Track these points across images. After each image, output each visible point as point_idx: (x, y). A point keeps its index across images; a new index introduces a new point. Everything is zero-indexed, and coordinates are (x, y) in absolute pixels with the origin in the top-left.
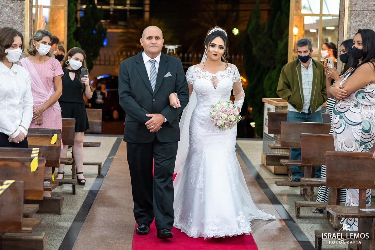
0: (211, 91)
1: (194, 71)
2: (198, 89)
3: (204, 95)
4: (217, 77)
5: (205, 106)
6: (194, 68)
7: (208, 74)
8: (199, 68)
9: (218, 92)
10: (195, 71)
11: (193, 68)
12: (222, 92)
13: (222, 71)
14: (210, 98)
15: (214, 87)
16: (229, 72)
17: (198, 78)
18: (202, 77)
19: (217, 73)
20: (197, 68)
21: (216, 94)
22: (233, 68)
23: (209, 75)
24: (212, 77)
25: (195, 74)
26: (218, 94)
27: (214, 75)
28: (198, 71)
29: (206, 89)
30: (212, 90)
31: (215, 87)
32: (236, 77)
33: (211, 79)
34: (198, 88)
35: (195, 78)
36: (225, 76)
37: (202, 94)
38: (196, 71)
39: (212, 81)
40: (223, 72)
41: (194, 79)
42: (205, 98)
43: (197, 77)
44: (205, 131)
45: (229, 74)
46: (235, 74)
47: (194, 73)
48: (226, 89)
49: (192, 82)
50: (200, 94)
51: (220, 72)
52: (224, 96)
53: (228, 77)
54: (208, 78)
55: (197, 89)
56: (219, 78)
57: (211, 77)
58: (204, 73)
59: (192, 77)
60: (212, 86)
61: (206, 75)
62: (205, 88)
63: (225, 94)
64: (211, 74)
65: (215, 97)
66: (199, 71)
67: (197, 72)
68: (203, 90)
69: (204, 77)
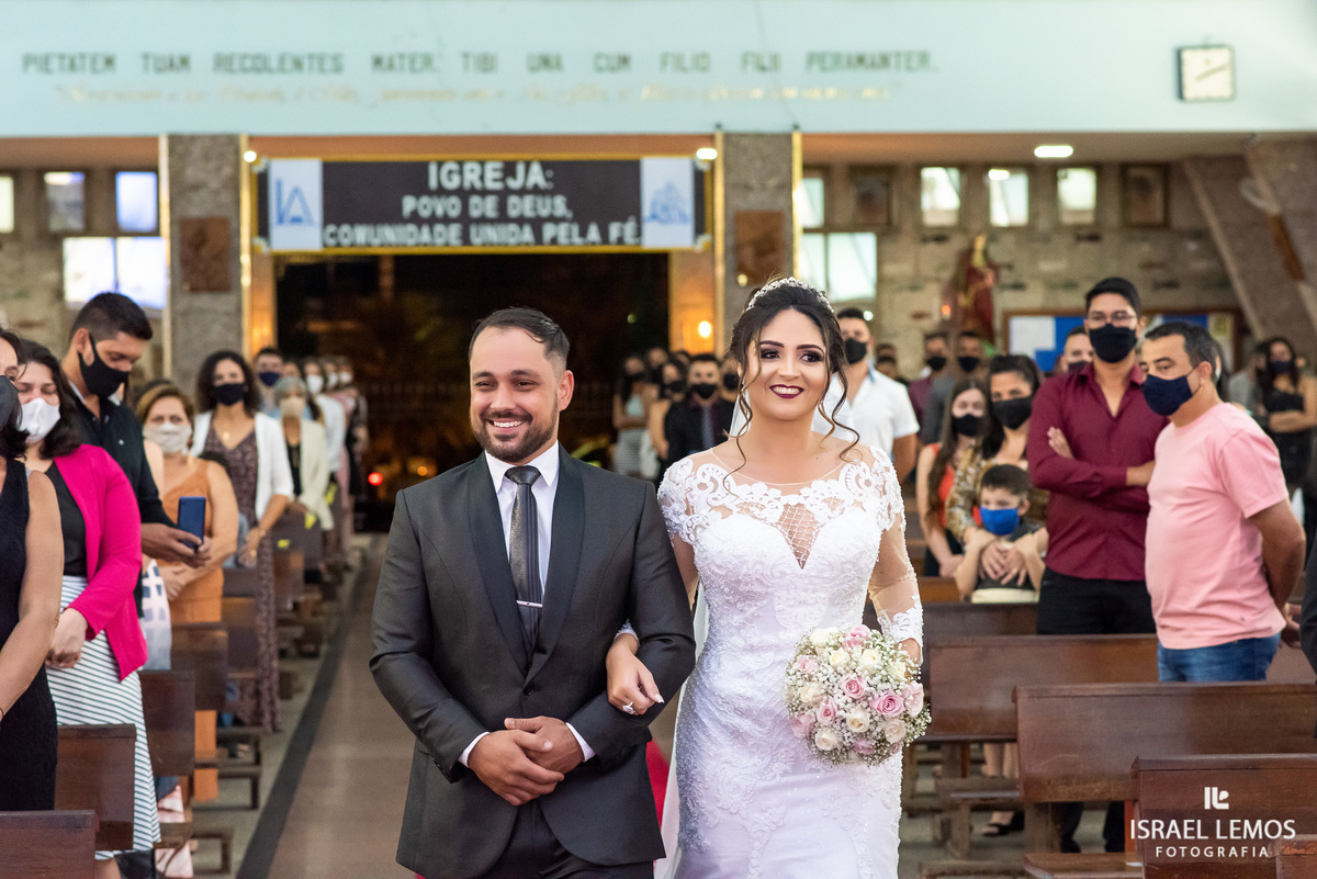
0: (783, 574)
1: (695, 484)
2: (720, 567)
3: (749, 597)
4: (808, 508)
5: (752, 649)
6: (695, 469)
7: (767, 497)
8: (717, 468)
9: (817, 581)
10: (700, 479)
11: (688, 469)
12: (834, 579)
13: (831, 477)
14: (777, 608)
15: (797, 554)
16: (861, 482)
17: (719, 514)
18: (735, 510)
19: (805, 491)
20: (711, 466)
21: (806, 590)
22: (876, 463)
23: (768, 499)
24: (786, 506)
25: (699, 498)
26: (814, 591)
27: (793, 499)
28: (712, 479)
29: (758, 567)
30: (788, 572)
31: (801, 556)
32: (889, 508)
33: (781, 519)
34: (718, 562)
35: (702, 512)
36: (845, 505)
37: (737, 592)
38: (706, 480)
39: (784, 526)
40: (831, 482)
41: (697, 519)
42: (754, 609)
43: (713, 508)
44: (754, 765)
45: (860, 491)
46: (885, 493)
47: (696, 492)
48: (854, 564)
49: (692, 536)
50: (726, 589)
51: (818, 484)
52: (839, 600)
53: (860, 504)
54: (764, 514)
55: (713, 568)
56: (820, 512)
57: (782, 509)
58: (743, 491)
59: (687, 512)
60: (789, 551)
61: (756, 500)
62: (757, 563)
63: (845, 586)
64: (777, 493)
65: (804, 603)
66: (720, 481)
67: (711, 486)
68: (744, 571)
69: (745, 508)
